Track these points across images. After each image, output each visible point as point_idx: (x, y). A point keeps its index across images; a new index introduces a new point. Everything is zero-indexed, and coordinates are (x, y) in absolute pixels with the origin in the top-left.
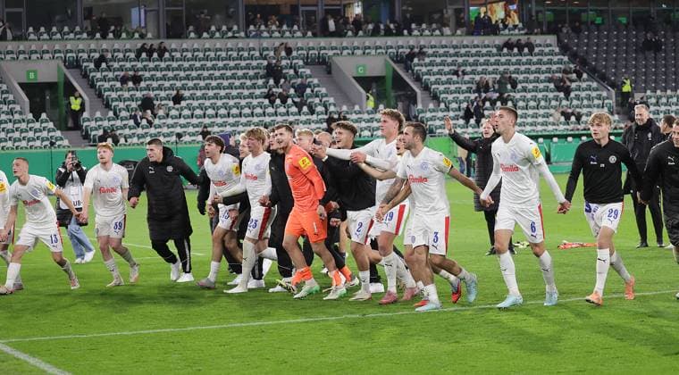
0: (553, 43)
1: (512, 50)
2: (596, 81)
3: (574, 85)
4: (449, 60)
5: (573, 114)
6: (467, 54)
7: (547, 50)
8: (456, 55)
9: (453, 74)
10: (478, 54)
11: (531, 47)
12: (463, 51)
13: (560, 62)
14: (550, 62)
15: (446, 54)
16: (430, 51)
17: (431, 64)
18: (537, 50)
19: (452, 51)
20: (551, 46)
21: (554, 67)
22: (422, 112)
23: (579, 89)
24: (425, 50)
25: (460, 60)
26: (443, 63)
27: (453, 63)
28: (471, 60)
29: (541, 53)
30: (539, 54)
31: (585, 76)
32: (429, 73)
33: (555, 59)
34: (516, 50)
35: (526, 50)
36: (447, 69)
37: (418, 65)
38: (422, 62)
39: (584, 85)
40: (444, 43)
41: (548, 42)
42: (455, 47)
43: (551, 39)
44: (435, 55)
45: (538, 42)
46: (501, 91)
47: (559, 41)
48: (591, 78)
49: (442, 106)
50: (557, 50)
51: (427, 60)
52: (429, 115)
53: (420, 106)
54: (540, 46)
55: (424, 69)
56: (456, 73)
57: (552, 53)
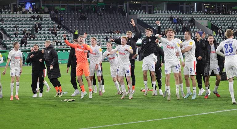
0: (49, 17)
1: (35, 19)
2: (66, 30)
3: (58, 32)
4: (13, 23)
5: (59, 42)
6: (19, 21)
7: (47, 19)
8: (15, 21)
9: (15, 28)
10: (23, 21)
11: (41, 18)
12: (17, 19)
13: (52, 24)
14: (48, 24)
15: (11, 21)
16: (6, 19)
17: (7, 24)
18: (43, 19)
19: (13, 19)
20: (48, 18)
21: (50, 25)
22: (5, 41)
23: (59, 33)
24: (3, 19)
25: (17, 23)
26: (11, 24)
27: (14, 24)
28: (20, 23)
29: (45, 20)
30: (44, 21)
31: (61, 28)
32: (6, 27)
33: (50, 22)
34: (36, 19)
35: (40, 19)
36: (12, 26)
37: (2, 24)
38: (3, 23)
39: (62, 32)
40: (10, 16)
41: (47, 16)
42: (14, 18)
43: (48, 15)
44: (8, 21)
45: (44, 16)
46: (32, 33)
47: (51, 16)
48: (64, 29)
49: (12, 39)
50: (51, 19)
51: (5, 23)
52: (7, 42)
53: (4, 39)
54: (44, 18)
55: (4, 26)
56: (15, 27)
57: (49, 20)
